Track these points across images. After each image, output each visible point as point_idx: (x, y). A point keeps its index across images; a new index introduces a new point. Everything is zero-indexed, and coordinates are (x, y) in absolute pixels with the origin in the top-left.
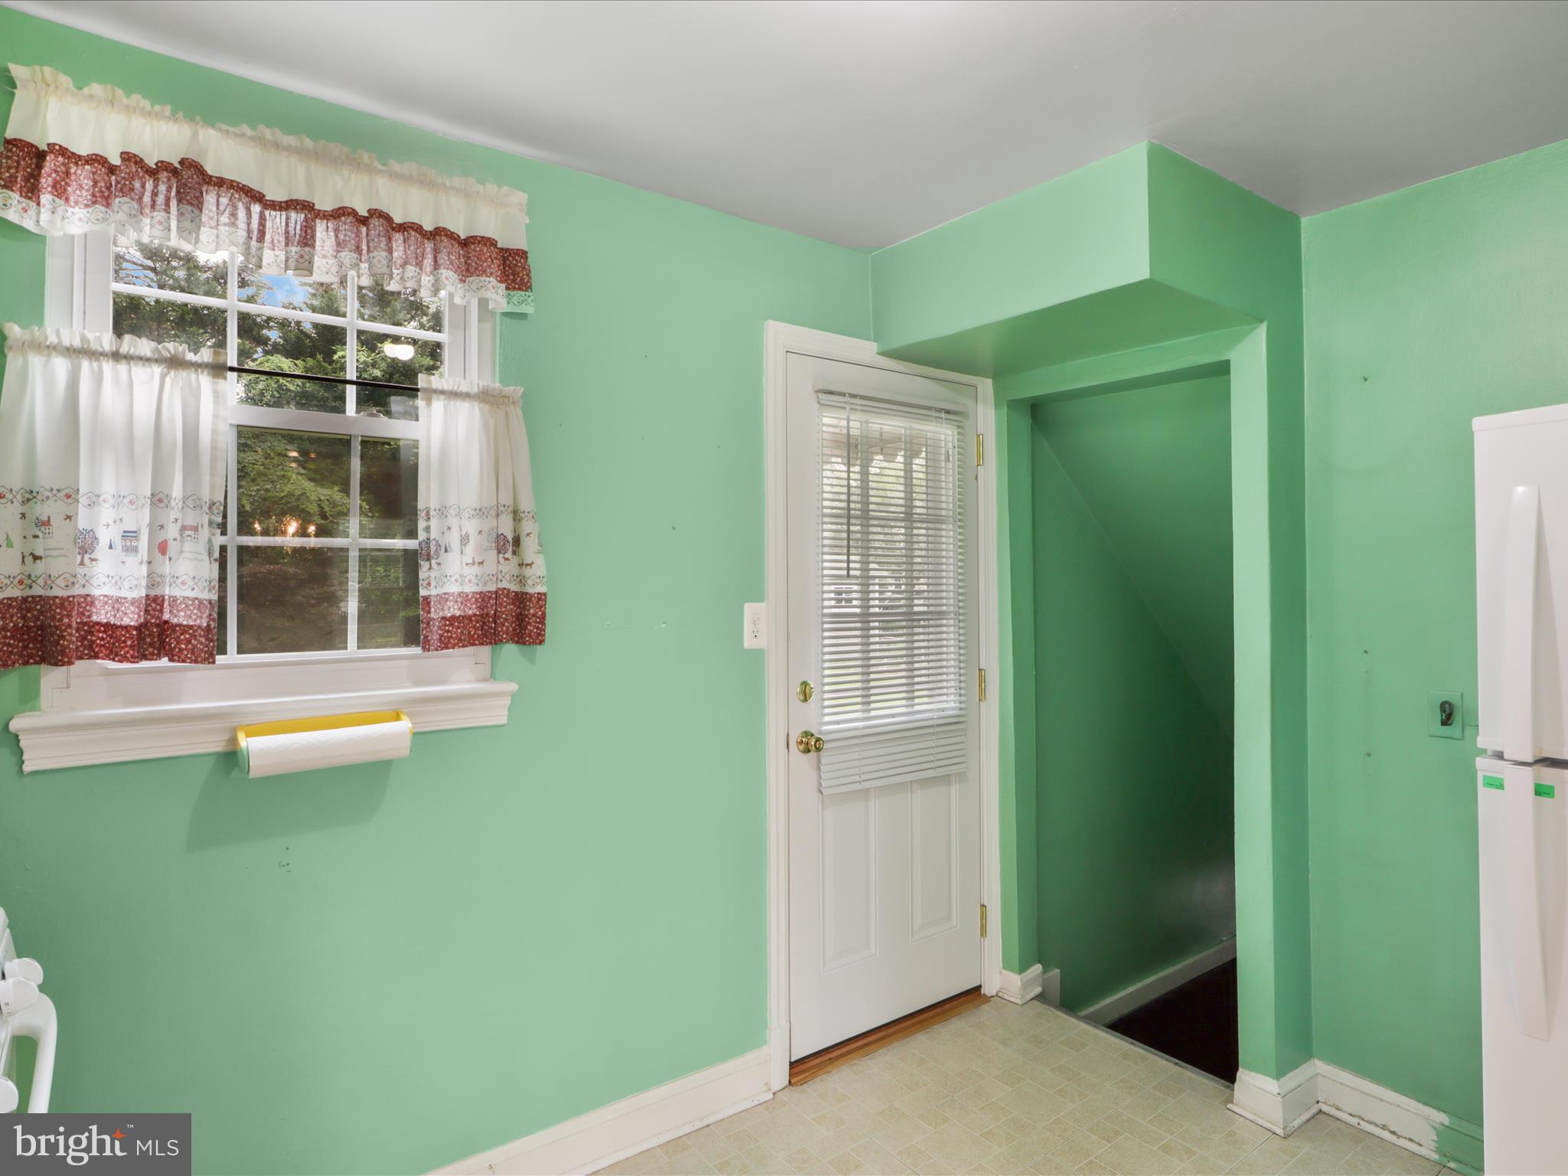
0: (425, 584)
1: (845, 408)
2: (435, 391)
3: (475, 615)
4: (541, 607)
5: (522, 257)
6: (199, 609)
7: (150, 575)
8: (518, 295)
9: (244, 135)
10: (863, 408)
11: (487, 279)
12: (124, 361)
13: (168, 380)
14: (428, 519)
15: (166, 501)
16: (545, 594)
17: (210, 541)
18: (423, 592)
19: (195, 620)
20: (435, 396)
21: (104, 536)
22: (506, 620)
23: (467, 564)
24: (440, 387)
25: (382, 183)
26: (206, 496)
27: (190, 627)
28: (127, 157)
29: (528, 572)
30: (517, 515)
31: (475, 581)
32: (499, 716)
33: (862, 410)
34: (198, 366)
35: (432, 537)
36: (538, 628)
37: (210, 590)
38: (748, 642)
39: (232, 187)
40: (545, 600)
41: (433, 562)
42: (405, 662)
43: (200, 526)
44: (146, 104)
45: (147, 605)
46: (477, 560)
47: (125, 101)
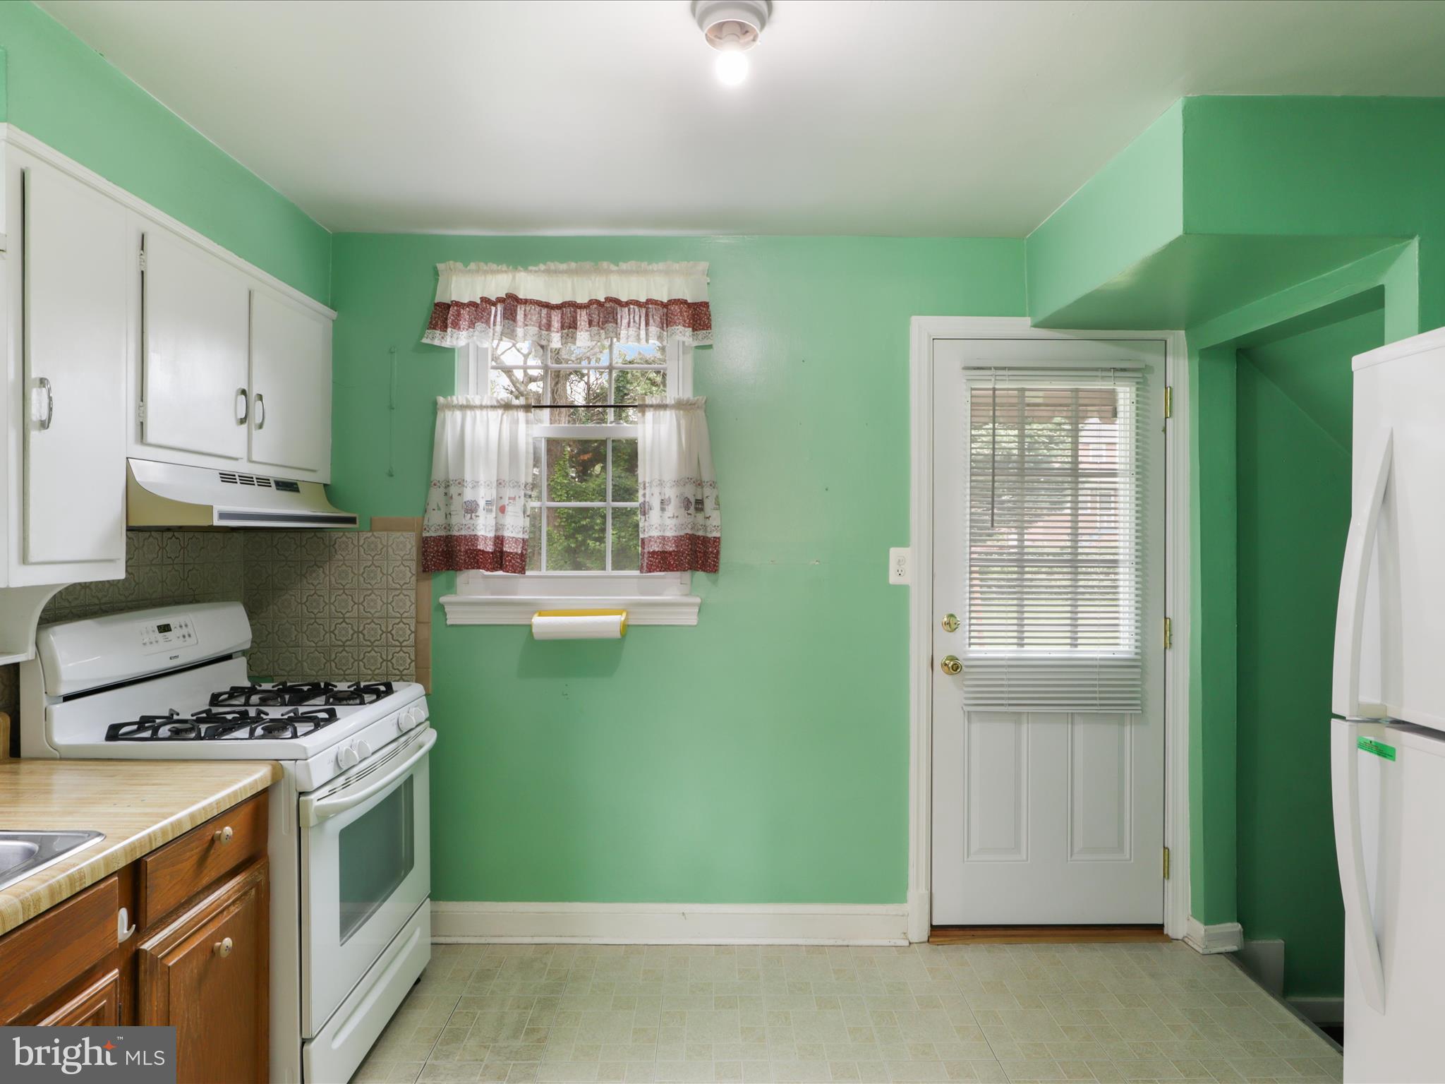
0: (643, 530)
1: (991, 380)
2: (647, 406)
3: (674, 551)
4: (716, 546)
5: (704, 307)
6: (516, 543)
7: (496, 523)
8: (701, 333)
9: (539, 270)
10: (1011, 378)
11: (677, 327)
12: (485, 409)
13: (505, 416)
14: (645, 488)
15: (503, 484)
16: (719, 538)
17: (525, 505)
18: (641, 536)
19: (514, 549)
20: (647, 409)
21: (482, 503)
22: (688, 555)
23: (669, 518)
24: (650, 403)
25: (614, 279)
26: (523, 481)
27: (511, 553)
28: (483, 299)
29: (708, 522)
30: (699, 484)
31: (674, 528)
32: (692, 619)
33: (1009, 380)
34: (517, 407)
35: (647, 500)
36: (714, 561)
37: (523, 533)
38: (893, 579)
39: (531, 303)
40: (719, 542)
41: (647, 516)
42: (635, 580)
43: (517, 497)
44: (494, 267)
45: (495, 541)
46: (676, 515)
47: (485, 268)
